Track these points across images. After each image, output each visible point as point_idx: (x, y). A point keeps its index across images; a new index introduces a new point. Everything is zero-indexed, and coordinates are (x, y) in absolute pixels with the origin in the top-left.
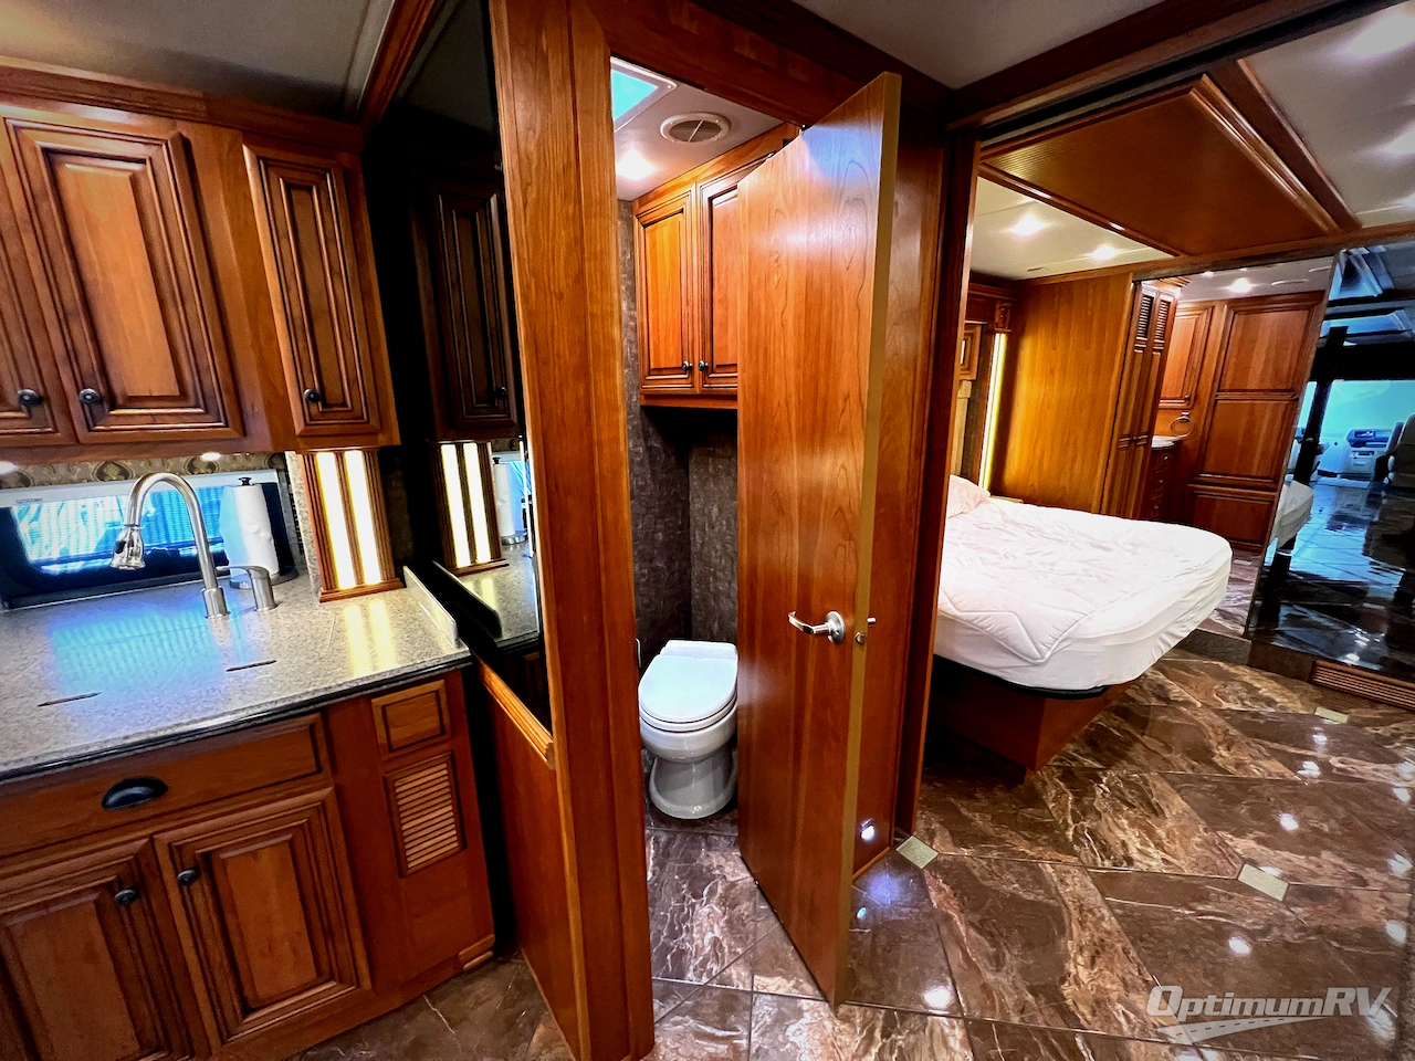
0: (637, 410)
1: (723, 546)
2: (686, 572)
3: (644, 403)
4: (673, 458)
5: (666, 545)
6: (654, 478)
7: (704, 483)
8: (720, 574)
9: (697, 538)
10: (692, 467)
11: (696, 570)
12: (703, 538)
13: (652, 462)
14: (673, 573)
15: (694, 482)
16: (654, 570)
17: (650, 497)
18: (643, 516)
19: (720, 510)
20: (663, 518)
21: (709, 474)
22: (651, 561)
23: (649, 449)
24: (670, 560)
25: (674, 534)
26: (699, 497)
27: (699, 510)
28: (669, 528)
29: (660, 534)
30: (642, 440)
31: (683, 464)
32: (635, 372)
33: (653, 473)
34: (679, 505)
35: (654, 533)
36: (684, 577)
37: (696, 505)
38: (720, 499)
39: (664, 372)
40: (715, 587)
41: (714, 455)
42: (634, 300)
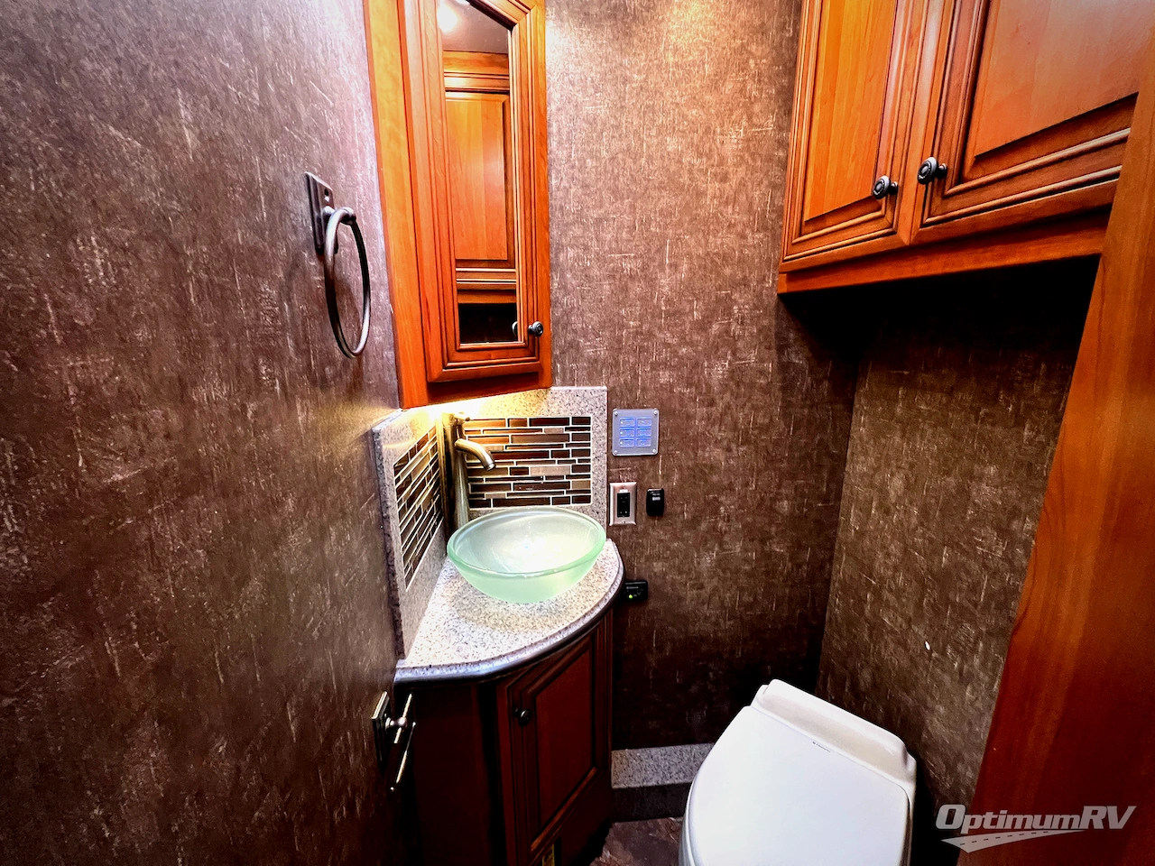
0: (771, 300)
1: (905, 551)
2: (822, 567)
3: (784, 289)
4: (826, 384)
5: (795, 521)
6: (785, 415)
7: (878, 434)
8: (886, 595)
9: (852, 519)
10: (860, 402)
11: (842, 569)
12: (863, 523)
13: (787, 388)
14: (799, 566)
15: (861, 428)
16: (768, 556)
17: (776, 444)
18: (759, 472)
19: (908, 487)
20: (794, 477)
21: (893, 415)
22: (763, 542)
23: (783, 367)
24: (798, 546)
25: (809, 506)
26: (866, 454)
27: (862, 475)
28: (803, 496)
29: (786, 502)
30: (773, 351)
31: (844, 395)
32: (775, 238)
33: (787, 405)
34: (826, 461)
35: (774, 500)
36: (820, 572)
37: (858, 466)
38: (912, 466)
39: (830, 221)
40: (875, 615)
41: (910, 383)
42: (789, 112)
